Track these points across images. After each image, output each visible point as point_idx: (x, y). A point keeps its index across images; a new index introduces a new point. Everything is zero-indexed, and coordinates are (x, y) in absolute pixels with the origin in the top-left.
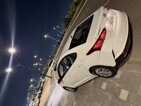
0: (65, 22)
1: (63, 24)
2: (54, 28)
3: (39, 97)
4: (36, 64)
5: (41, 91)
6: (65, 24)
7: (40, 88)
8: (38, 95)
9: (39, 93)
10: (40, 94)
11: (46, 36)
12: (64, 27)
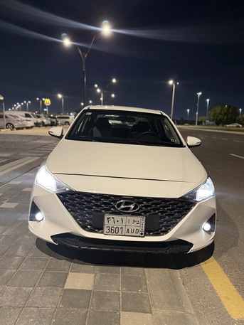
0: (226, 114)
1: (218, 109)
2: (200, 93)
3: (37, 125)
4: (99, 91)
5: (49, 122)
6: (220, 114)
7: (54, 120)
8: (39, 120)
9: (45, 121)
10: (44, 125)
11: (171, 82)
12: (213, 116)
